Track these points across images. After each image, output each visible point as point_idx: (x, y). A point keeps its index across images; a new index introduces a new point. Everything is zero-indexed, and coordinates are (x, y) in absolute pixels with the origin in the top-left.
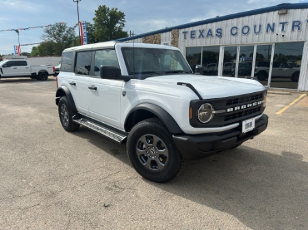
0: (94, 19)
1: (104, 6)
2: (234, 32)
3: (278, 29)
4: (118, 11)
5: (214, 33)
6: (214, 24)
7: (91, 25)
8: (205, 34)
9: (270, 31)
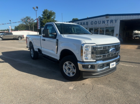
0: (42, 15)
1: (47, 10)
2: (92, 23)
3: (106, 22)
4: (52, 12)
5: (85, 23)
6: (85, 20)
7: (41, 18)
8: (82, 24)
9: (104, 23)
